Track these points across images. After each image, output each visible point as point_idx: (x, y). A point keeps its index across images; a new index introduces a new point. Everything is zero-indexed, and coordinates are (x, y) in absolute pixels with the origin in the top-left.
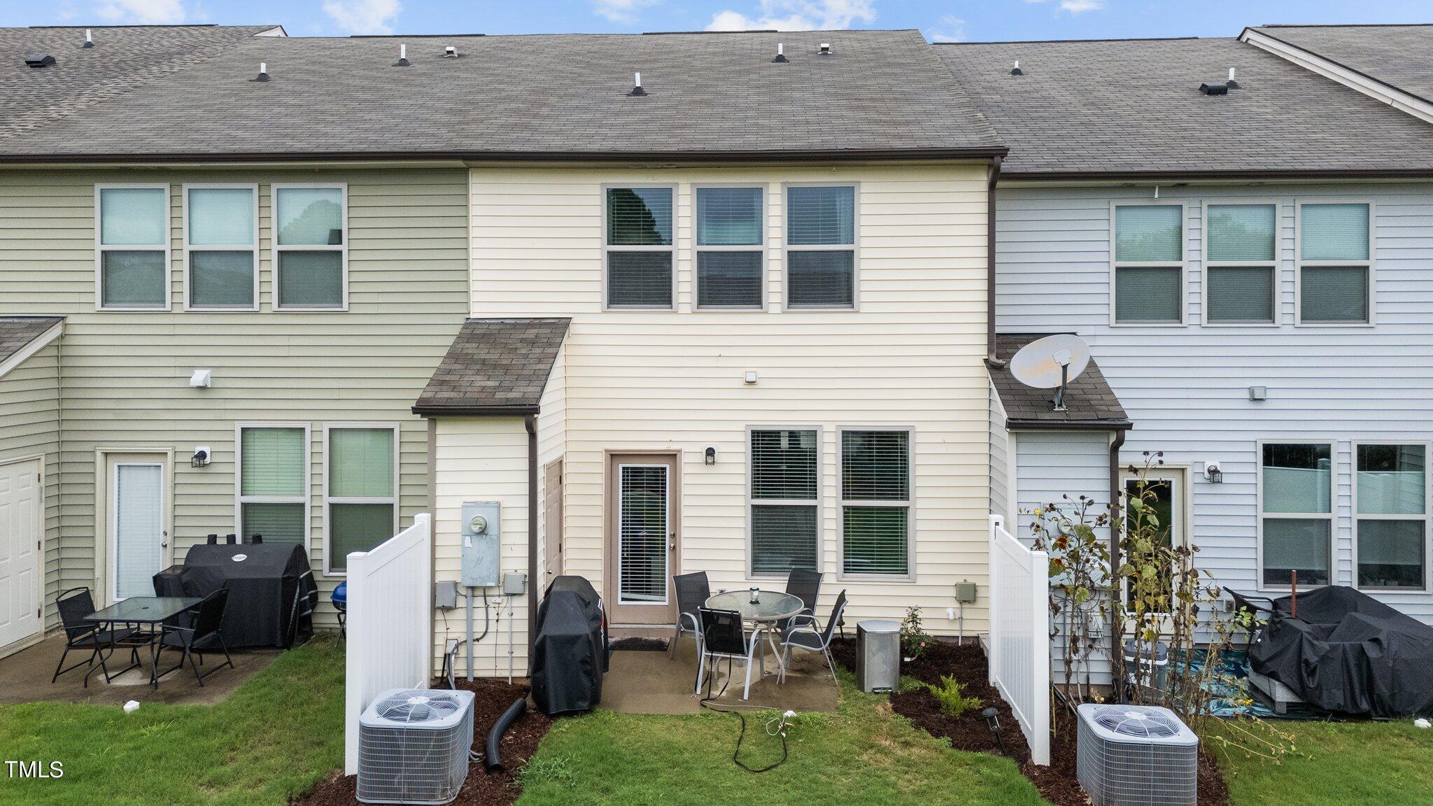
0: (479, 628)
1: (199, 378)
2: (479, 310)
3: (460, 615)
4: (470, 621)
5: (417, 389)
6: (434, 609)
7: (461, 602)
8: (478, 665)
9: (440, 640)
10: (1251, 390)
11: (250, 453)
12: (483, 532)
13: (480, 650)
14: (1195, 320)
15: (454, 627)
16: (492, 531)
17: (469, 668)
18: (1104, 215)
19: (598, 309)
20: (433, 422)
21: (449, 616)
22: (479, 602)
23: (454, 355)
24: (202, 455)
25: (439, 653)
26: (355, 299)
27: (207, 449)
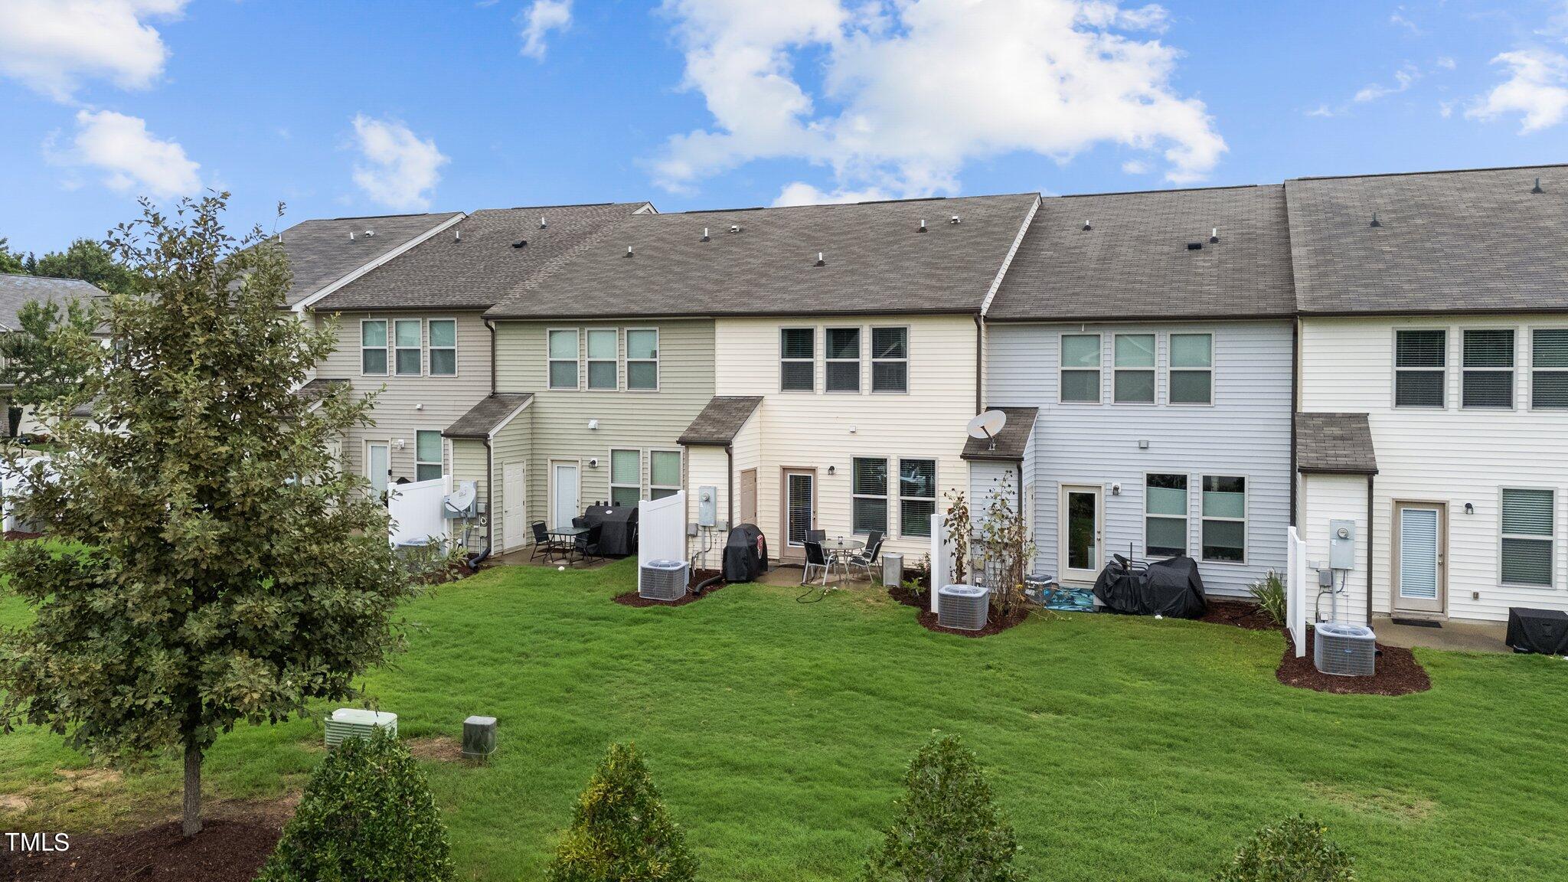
0: (708, 546)
1: (592, 424)
2: (721, 392)
3: (699, 539)
4: (704, 543)
5: (681, 431)
6: (688, 536)
7: (700, 534)
8: (707, 563)
9: (690, 551)
10: (1140, 442)
11: (615, 462)
12: (707, 500)
13: (708, 556)
14: (1107, 401)
15: (696, 546)
16: (712, 500)
17: (704, 565)
18: (1054, 340)
19: (777, 392)
20: (687, 448)
21: (695, 539)
22: (707, 534)
23: (703, 417)
24: (594, 462)
25: (690, 557)
26: (663, 386)
27: (596, 459)
